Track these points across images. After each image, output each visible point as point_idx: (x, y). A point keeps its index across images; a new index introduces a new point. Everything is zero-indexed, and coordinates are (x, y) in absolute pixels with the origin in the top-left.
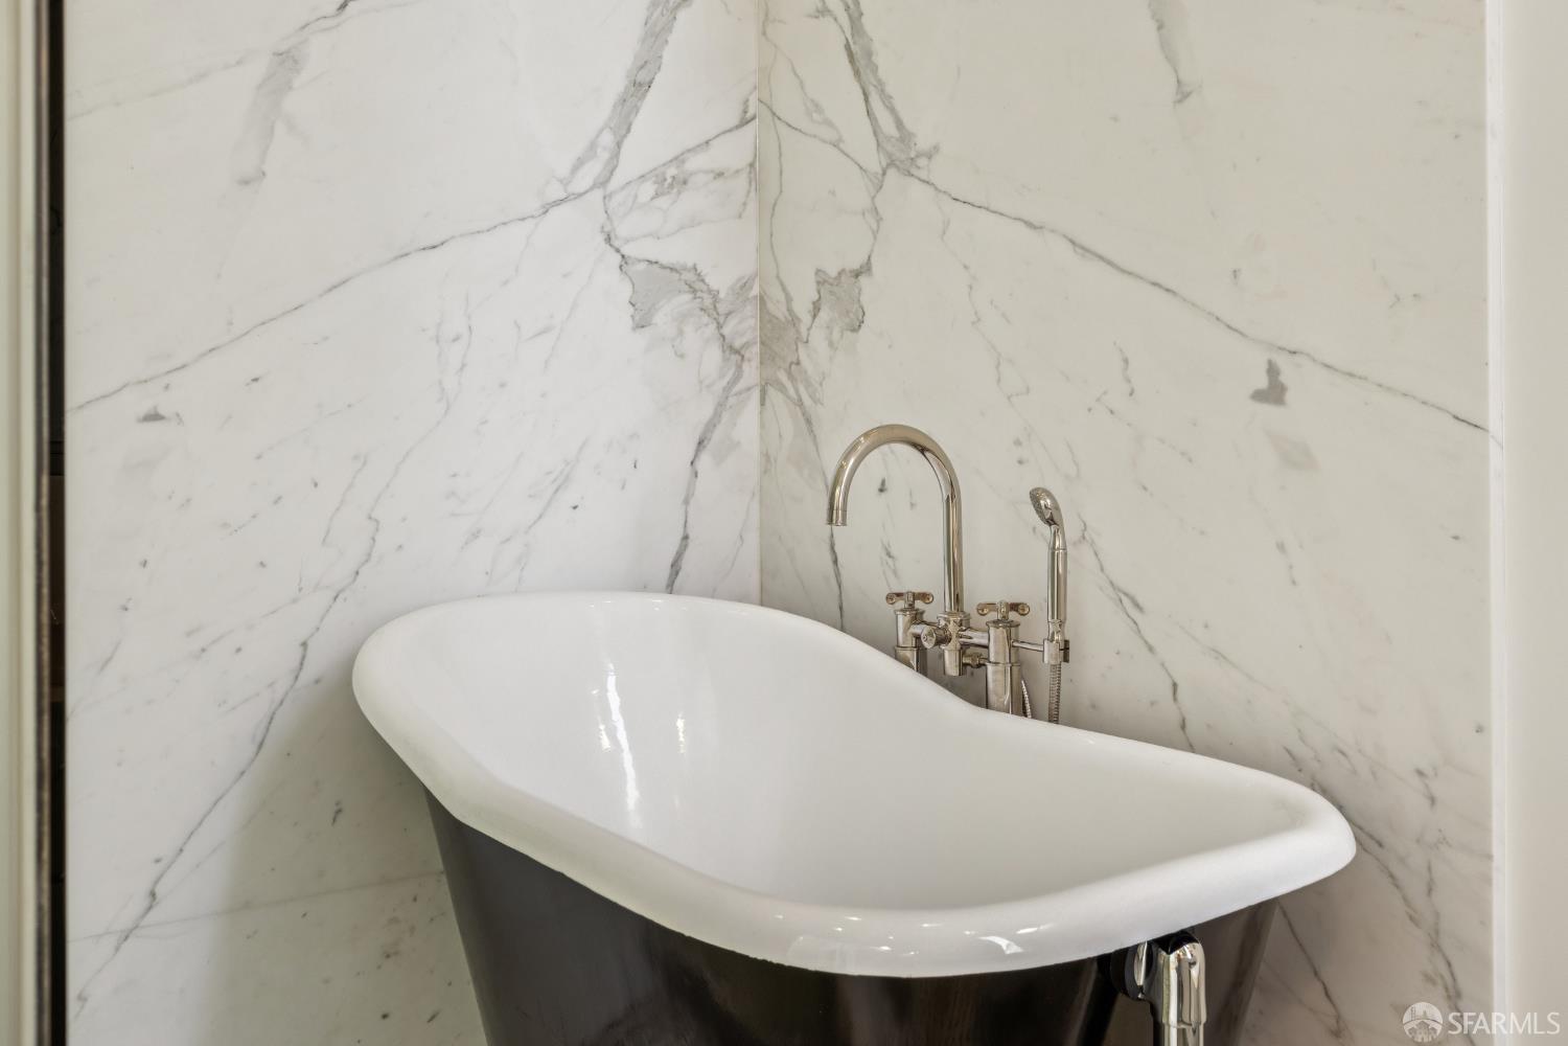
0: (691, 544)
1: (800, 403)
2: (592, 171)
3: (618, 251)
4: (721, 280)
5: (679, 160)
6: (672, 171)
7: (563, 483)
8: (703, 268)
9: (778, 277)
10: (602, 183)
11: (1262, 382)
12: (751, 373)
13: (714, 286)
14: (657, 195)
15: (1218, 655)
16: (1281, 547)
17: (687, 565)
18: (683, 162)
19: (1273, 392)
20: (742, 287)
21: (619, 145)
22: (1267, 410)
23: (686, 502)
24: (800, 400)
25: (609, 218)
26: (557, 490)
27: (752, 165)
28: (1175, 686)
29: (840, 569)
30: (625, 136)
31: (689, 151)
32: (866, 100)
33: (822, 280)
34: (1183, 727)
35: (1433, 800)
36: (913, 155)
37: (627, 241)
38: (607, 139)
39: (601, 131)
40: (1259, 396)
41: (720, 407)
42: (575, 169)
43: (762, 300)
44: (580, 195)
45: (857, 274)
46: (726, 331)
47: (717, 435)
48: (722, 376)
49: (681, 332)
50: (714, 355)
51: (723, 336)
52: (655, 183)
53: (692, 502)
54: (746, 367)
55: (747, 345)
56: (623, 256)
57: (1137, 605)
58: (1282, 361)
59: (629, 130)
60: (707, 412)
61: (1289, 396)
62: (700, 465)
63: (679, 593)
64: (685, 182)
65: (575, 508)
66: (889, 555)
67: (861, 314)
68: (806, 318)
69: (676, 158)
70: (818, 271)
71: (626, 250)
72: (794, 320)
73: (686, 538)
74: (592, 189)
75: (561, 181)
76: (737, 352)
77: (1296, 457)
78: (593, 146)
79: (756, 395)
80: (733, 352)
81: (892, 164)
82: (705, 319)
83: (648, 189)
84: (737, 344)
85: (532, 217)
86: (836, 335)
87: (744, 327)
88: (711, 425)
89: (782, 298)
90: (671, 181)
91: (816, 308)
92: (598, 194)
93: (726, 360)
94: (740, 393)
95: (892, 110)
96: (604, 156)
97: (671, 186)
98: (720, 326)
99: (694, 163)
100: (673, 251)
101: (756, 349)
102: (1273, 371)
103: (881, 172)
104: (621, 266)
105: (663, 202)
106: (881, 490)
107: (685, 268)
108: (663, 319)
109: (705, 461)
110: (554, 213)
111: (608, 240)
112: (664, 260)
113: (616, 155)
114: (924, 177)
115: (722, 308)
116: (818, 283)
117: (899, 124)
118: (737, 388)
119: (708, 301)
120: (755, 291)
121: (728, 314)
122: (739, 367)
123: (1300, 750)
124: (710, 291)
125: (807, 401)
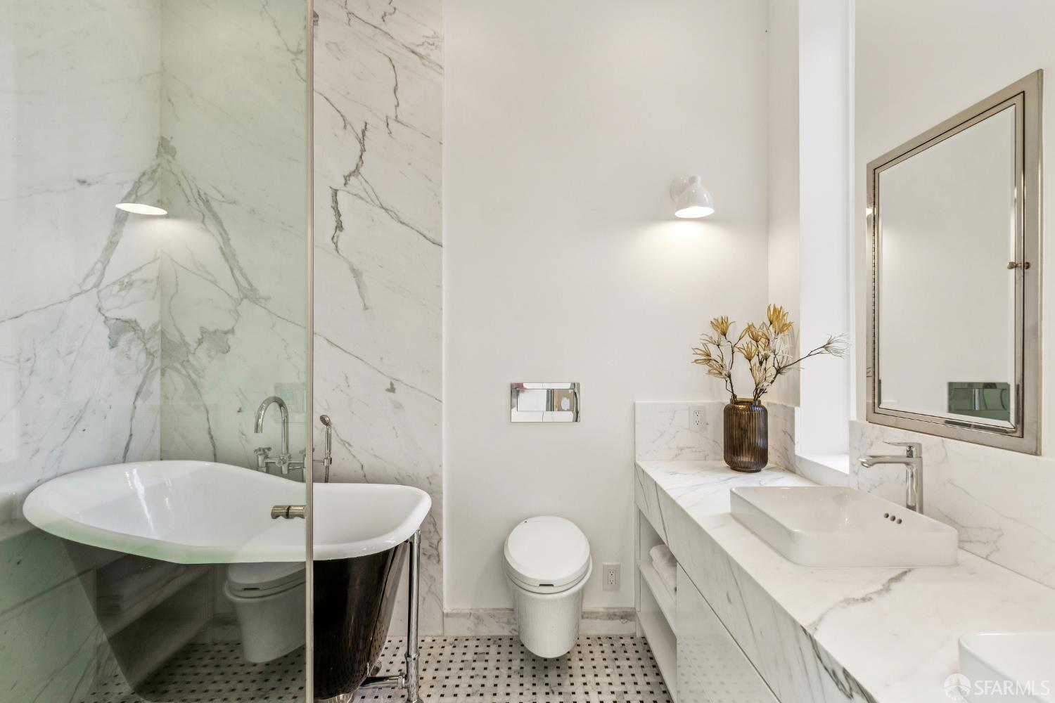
0: (133, 438)
1: (190, 377)
2: (92, 280)
3: (103, 315)
4: (145, 325)
5: (129, 275)
6: (126, 280)
7: (79, 420)
8: (138, 321)
9: (175, 325)
10: (97, 285)
11: (389, 387)
12: (157, 363)
13: (143, 328)
14: (120, 290)
15: (375, 456)
16: (394, 428)
17: (131, 446)
18: (131, 276)
19: (392, 390)
20: (154, 328)
21: (104, 269)
22: (390, 394)
23: (131, 420)
24: (189, 375)
25: (100, 301)
26: (76, 424)
27: (158, 277)
28: (362, 466)
29: (215, 441)
30: (106, 265)
31: (134, 271)
32: (232, 271)
33: (203, 331)
34: (365, 476)
35: (430, 483)
36: (257, 297)
37: (108, 310)
38: (99, 266)
39: (96, 263)
40: (388, 390)
41: (145, 378)
42: (85, 279)
43: (163, 334)
44: (88, 291)
45: (226, 333)
46: (148, 346)
47: (144, 390)
48: (146, 365)
49: (130, 349)
50: (143, 356)
51: (146, 349)
52: (120, 285)
53: (134, 419)
54: (156, 360)
55: (156, 351)
56: (106, 317)
57: (349, 445)
58: (394, 382)
59: (108, 262)
60: (140, 381)
61: (396, 391)
62: (137, 403)
63: (128, 462)
64: (132, 284)
65: (84, 430)
66: (243, 434)
67: (228, 347)
68: (194, 345)
69: (128, 275)
70: (201, 328)
71: (107, 315)
72: (186, 344)
73: (131, 435)
74: (92, 288)
75: (79, 285)
76: (152, 354)
77: (398, 406)
78: (93, 269)
79: (159, 372)
80: (150, 354)
81: (246, 297)
82: (139, 342)
83: (117, 287)
84: (152, 351)
85: (65, 301)
86: (213, 353)
87: (154, 344)
88: (141, 386)
89: (178, 334)
90: (126, 284)
91: (200, 342)
92: (95, 290)
93: (147, 358)
94: (152, 372)
95: (246, 279)
96: (98, 273)
97: (126, 286)
98: (145, 345)
99: (136, 276)
100: (126, 314)
101: (159, 353)
102: (392, 384)
103: (239, 299)
104: (105, 322)
105: (123, 293)
106: (239, 412)
107: (132, 322)
108: (122, 343)
109: (139, 402)
110: (76, 299)
111: (99, 310)
112: (123, 318)
113: (103, 274)
114: (263, 305)
115: (146, 337)
116: (202, 332)
117: (250, 284)
118: (152, 369)
119: (141, 335)
120: (159, 328)
121: (149, 339)
122: (153, 361)
123: (398, 477)
124: (141, 330)
125: (194, 376)
